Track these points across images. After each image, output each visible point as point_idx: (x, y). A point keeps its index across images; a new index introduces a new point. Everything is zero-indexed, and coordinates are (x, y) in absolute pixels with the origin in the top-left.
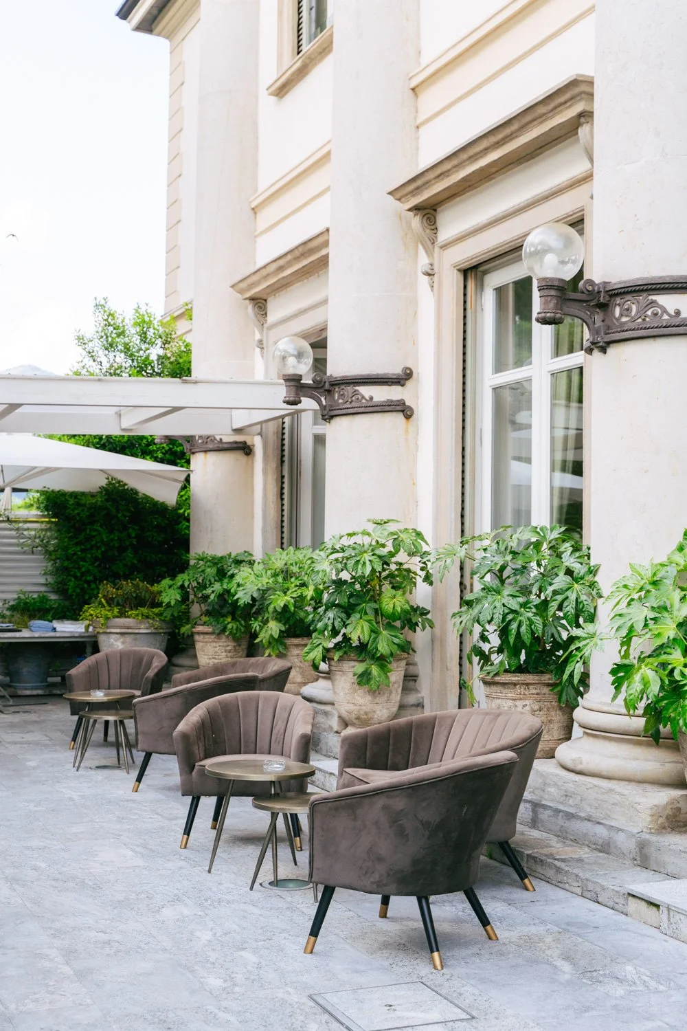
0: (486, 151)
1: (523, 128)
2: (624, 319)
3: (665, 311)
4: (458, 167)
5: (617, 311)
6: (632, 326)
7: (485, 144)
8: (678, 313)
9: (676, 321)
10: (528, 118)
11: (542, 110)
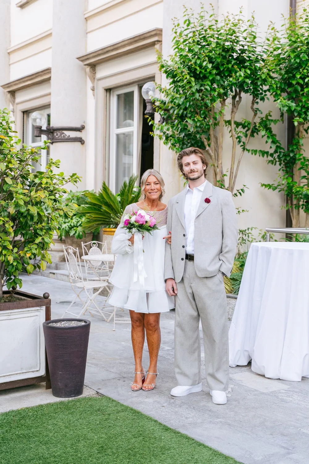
0: (27, 81)
1: (36, 77)
2: (57, 137)
3: (66, 135)
4: (20, 83)
5: (55, 134)
6: (59, 138)
7: (27, 79)
8: (69, 136)
9: (69, 138)
10: (37, 75)
11: (41, 74)
